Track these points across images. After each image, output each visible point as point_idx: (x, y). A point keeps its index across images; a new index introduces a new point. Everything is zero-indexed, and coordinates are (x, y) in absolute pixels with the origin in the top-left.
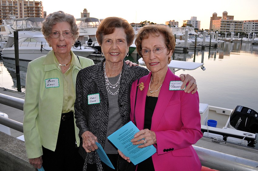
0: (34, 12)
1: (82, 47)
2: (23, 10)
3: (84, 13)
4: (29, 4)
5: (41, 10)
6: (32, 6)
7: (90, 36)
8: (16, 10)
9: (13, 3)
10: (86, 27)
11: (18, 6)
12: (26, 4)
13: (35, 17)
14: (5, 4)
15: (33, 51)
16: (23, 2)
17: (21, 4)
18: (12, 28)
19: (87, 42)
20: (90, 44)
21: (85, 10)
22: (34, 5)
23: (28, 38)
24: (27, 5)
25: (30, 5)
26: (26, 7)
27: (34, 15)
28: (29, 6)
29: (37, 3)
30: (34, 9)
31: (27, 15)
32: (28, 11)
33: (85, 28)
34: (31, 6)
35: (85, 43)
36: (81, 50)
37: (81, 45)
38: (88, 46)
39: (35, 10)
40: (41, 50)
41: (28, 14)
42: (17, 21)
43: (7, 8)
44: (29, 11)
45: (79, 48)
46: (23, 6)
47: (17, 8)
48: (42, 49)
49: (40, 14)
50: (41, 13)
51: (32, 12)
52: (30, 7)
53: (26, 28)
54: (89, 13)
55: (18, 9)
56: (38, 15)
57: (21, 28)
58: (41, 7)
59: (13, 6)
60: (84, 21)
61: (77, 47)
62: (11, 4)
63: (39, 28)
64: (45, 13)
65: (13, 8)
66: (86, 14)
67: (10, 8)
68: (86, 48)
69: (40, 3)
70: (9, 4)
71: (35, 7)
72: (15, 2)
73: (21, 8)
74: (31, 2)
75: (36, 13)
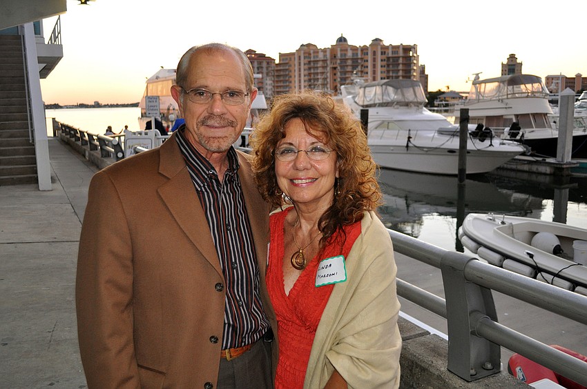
0: (401, 67)
1: (496, 142)
2: (379, 63)
3: (508, 65)
4: (390, 51)
5: (415, 62)
6: (396, 55)
7: (517, 116)
8: (366, 64)
9: (359, 52)
10: (509, 96)
11: (370, 57)
12: (385, 52)
13: (401, 78)
14: (345, 55)
15: (392, 148)
16: (379, 47)
17: (374, 53)
18: (356, 102)
19: (507, 129)
20: (513, 136)
21: (512, 57)
22: (401, 53)
23: (383, 122)
24: (387, 53)
25: (392, 54)
26: (384, 57)
27: (401, 73)
28: (390, 55)
29: (407, 49)
30: (401, 61)
31: (385, 75)
32: (388, 66)
33: (507, 98)
34: (394, 55)
35: (503, 133)
36: (491, 149)
37: (491, 138)
38: (508, 137)
39: (403, 64)
40: (407, 146)
41: (388, 71)
42: (365, 88)
43: (349, 62)
44: (391, 66)
45: (487, 142)
46: (379, 57)
47: (367, 61)
48: (410, 145)
49: (412, 71)
50: (415, 68)
51: (396, 68)
52: (392, 57)
53: (381, 101)
54: (521, 64)
55: (370, 64)
56: (408, 73)
57: (372, 102)
58: (415, 55)
59: (359, 56)
60: (506, 84)
61: (482, 140)
62: (357, 54)
63: (407, 101)
64: (423, 68)
65: (359, 61)
66: (514, 65)
67: (353, 62)
68: (503, 144)
69: (413, 48)
70: (353, 54)
71: (403, 57)
72: (364, 49)
73: (374, 60)
74: (395, 48)
75: (403, 70)
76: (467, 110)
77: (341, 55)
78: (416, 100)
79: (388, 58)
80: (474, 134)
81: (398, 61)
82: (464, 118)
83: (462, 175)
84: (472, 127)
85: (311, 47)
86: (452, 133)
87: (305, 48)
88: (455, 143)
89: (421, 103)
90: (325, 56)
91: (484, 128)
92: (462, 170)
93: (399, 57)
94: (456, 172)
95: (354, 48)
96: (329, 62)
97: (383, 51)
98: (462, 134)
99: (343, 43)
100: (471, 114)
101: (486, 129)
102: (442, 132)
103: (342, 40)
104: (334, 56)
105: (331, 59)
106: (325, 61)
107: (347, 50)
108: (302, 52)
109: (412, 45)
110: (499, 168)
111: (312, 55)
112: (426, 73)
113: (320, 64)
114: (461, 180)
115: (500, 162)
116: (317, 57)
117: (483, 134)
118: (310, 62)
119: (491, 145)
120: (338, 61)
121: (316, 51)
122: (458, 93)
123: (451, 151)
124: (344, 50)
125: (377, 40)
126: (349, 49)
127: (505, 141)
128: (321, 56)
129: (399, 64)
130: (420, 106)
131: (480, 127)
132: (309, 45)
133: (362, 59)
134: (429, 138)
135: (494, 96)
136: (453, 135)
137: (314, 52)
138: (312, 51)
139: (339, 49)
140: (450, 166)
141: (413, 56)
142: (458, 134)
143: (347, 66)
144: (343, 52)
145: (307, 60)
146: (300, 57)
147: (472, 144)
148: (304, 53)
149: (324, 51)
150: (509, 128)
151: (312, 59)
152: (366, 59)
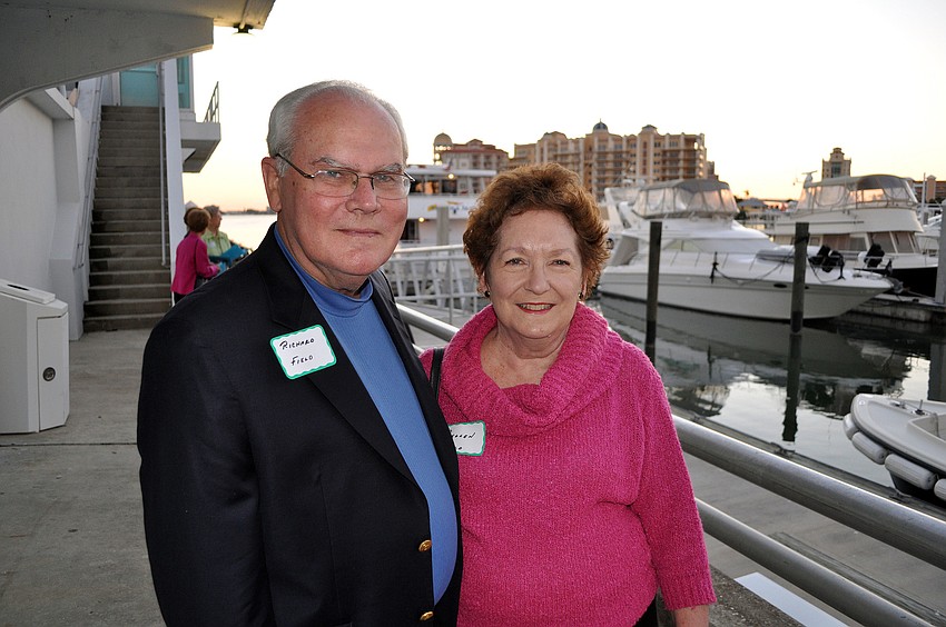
0: (681, 164)
1: (847, 272)
2: (651, 159)
3: (831, 162)
4: (667, 141)
5: (701, 157)
6: (675, 148)
7: (871, 234)
8: (633, 160)
9: (624, 143)
10: (860, 205)
11: (639, 150)
12: (660, 144)
14: (605, 147)
15: (688, 279)
16: (652, 137)
17: (645, 145)
18: (633, 211)
19: (863, 254)
21: (837, 152)
22: (682, 145)
23: (675, 240)
24: (662, 145)
25: (670, 145)
26: (659, 150)
27: (681, 172)
28: (667, 148)
29: (690, 140)
30: (681, 155)
31: (659, 175)
32: (664, 162)
33: (856, 208)
34: (672, 148)
35: (856, 259)
36: (841, 283)
37: (842, 266)
38: (865, 267)
39: (684, 160)
40: (712, 277)
41: (664, 170)
42: (647, 191)
43: (610, 157)
44: (668, 163)
45: (835, 273)
46: (651, 150)
47: (635, 155)
48: (717, 274)
49: (697, 170)
50: (701, 165)
51: (674, 166)
52: (671, 151)
53: (672, 211)
54: (850, 162)
55: (638, 159)
56: (691, 171)
57: (658, 211)
58: (702, 148)
59: (624, 149)
60: (855, 187)
61: (827, 270)
62: (621, 147)
63: (710, 210)
64: (712, 166)
65: (624, 155)
66: (840, 163)
67: (616, 157)
68: (859, 276)
69: (699, 138)
70: (616, 146)
71: (685, 151)
72: (631, 140)
73: (645, 154)
74: (674, 138)
75: (684, 168)
76: (806, 225)
77: (599, 147)
78: (722, 210)
79: (665, 152)
80: (815, 261)
81: (677, 155)
82: (802, 236)
83: (796, 321)
84: (813, 250)
85: (558, 136)
86: (782, 259)
87: (550, 137)
88: (786, 274)
89: (729, 215)
90: (577, 148)
91: (830, 253)
92: (797, 314)
93: (679, 151)
94: (789, 317)
95: (617, 139)
96: (582, 157)
97: (657, 141)
98: (799, 260)
99: (602, 130)
100: (812, 230)
101: (834, 253)
102: (763, 256)
103: (601, 127)
104: (589, 149)
105: (586, 152)
106: (578, 155)
107: (607, 141)
108: (546, 143)
109: (698, 134)
110: (851, 312)
111: (559, 147)
113: (570, 159)
114: (796, 328)
115: (853, 303)
116: (566, 149)
117: (828, 261)
118: (556, 156)
119: (841, 277)
120: (595, 156)
121: (565, 141)
123: (780, 285)
124: (604, 141)
125: (649, 127)
126: (610, 139)
127: (862, 272)
128: (571, 148)
129: (679, 160)
130: (729, 219)
131: (824, 251)
132: (555, 134)
133: (627, 152)
134: (744, 265)
135: (833, 206)
136: (783, 262)
137: (562, 143)
138: (559, 142)
139: (596, 140)
140: (781, 307)
141: (699, 149)
142: (792, 260)
143: (607, 162)
144: (602, 144)
145: (551, 154)
146: (542, 150)
147: (813, 276)
148: (549, 144)
149: (576, 141)
150: (866, 253)
151: (559, 152)
152: (633, 152)
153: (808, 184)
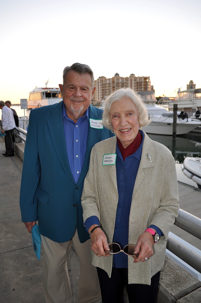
1: (189, 119)
2: (133, 85)
3: (190, 85)
4: (138, 79)
5: (149, 84)
10: (195, 98)
11: (129, 82)
12: (136, 80)
13: (143, 91)
16: (133, 78)
17: (131, 80)
19: (194, 114)
20: (197, 117)
21: (191, 82)
22: (143, 80)
24: (137, 80)
25: (139, 80)
26: (136, 82)
27: (143, 89)
28: (138, 81)
29: (145, 78)
30: (143, 83)
31: (136, 90)
32: (137, 86)
33: (194, 99)
35: (192, 115)
36: (187, 123)
37: (187, 118)
38: (195, 118)
39: (144, 85)
41: (137, 88)
43: (120, 84)
44: (139, 86)
45: (186, 120)
46: (133, 82)
47: (128, 84)
49: (148, 88)
50: (149, 87)
51: (141, 87)
52: (139, 82)
54: (195, 85)
56: (146, 88)
58: (149, 81)
59: (125, 82)
60: (193, 93)
61: (183, 119)
62: (124, 81)
63: (148, 101)
64: (152, 87)
65: (125, 84)
66: (192, 85)
67: (122, 84)
68: (193, 120)
69: (148, 78)
70: (122, 81)
72: (127, 79)
73: (131, 83)
74: (140, 78)
75: (144, 88)
76: (177, 105)
77: (117, 81)
78: (151, 101)
79: (137, 83)
80: (180, 116)
82: (175, 109)
83: (174, 135)
84: (179, 113)
85: (103, 78)
86: (169, 116)
87: (101, 78)
88: (171, 120)
89: (154, 102)
90: (110, 82)
91: (184, 113)
92: (174, 133)
93: (142, 82)
94: (172, 134)
95: (122, 78)
96: (111, 84)
98: (174, 116)
99: (117, 76)
100: (179, 107)
101: (185, 114)
102: (164, 115)
103: (117, 75)
104: (113, 82)
105: (112, 83)
106: (109, 84)
107: (119, 79)
108: (99, 80)
109: (148, 76)
110: (191, 132)
111: (104, 82)
112: (154, 89)
113: (107, 85)
114: (174, 138)
115: (191, 129)
116: (106, 82)
117: (183, 116)
118: (103, 85)
119: (187, 121)
120: (115, 84)
121: (106, 80)
122: (168, 98)
123: (169, 124)
124: (118, 79)
125: (132, 74)
126: (120, 78)
127: (194, 119)
128: (108, 82)
129: (142, 85)
131: (182, 113)
132: (102, 77)
133: (126, 83)
134: (159, 118)
135: (187, 99)
137: (105, 80)
138: (104, 80)
139: (116, 79)
140: (169, 131)
142: (173, 116)
143: (119, 86)
146: (98, 83)
147: (179, 121)
148: (101, 81)
149: (109, 79)
150: (195, 113)
151: (104, 83)
153: (179, 92)
